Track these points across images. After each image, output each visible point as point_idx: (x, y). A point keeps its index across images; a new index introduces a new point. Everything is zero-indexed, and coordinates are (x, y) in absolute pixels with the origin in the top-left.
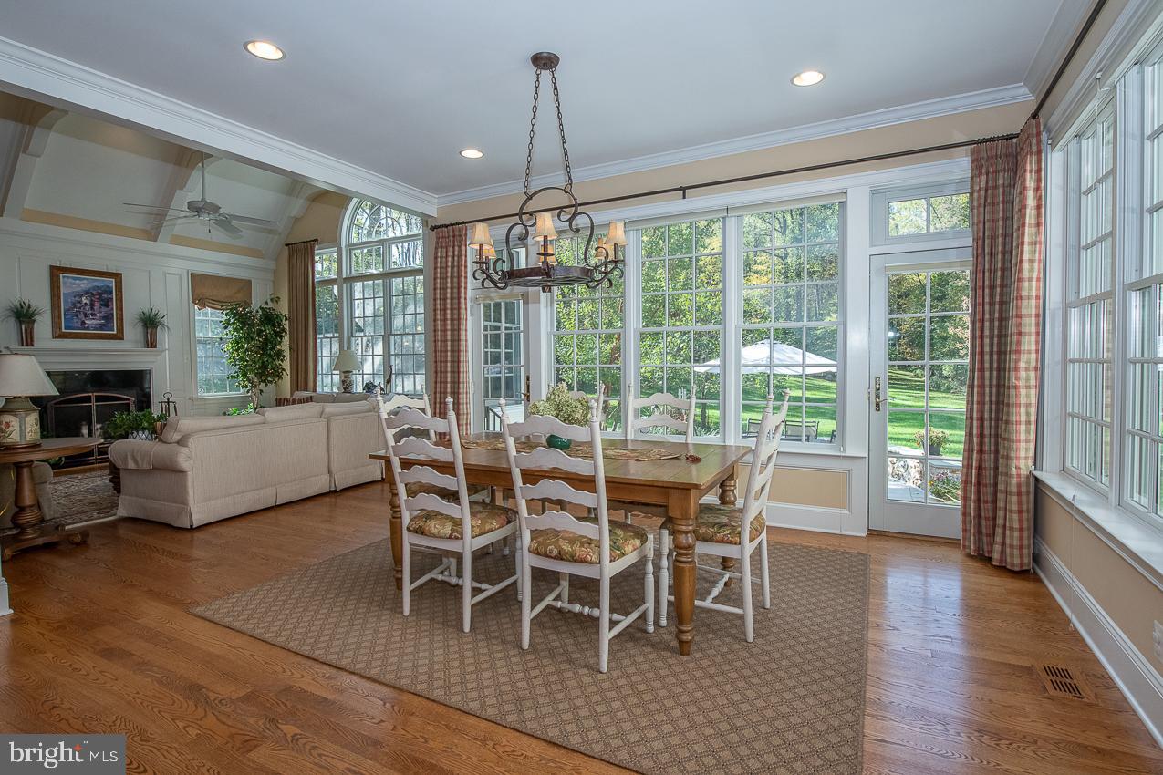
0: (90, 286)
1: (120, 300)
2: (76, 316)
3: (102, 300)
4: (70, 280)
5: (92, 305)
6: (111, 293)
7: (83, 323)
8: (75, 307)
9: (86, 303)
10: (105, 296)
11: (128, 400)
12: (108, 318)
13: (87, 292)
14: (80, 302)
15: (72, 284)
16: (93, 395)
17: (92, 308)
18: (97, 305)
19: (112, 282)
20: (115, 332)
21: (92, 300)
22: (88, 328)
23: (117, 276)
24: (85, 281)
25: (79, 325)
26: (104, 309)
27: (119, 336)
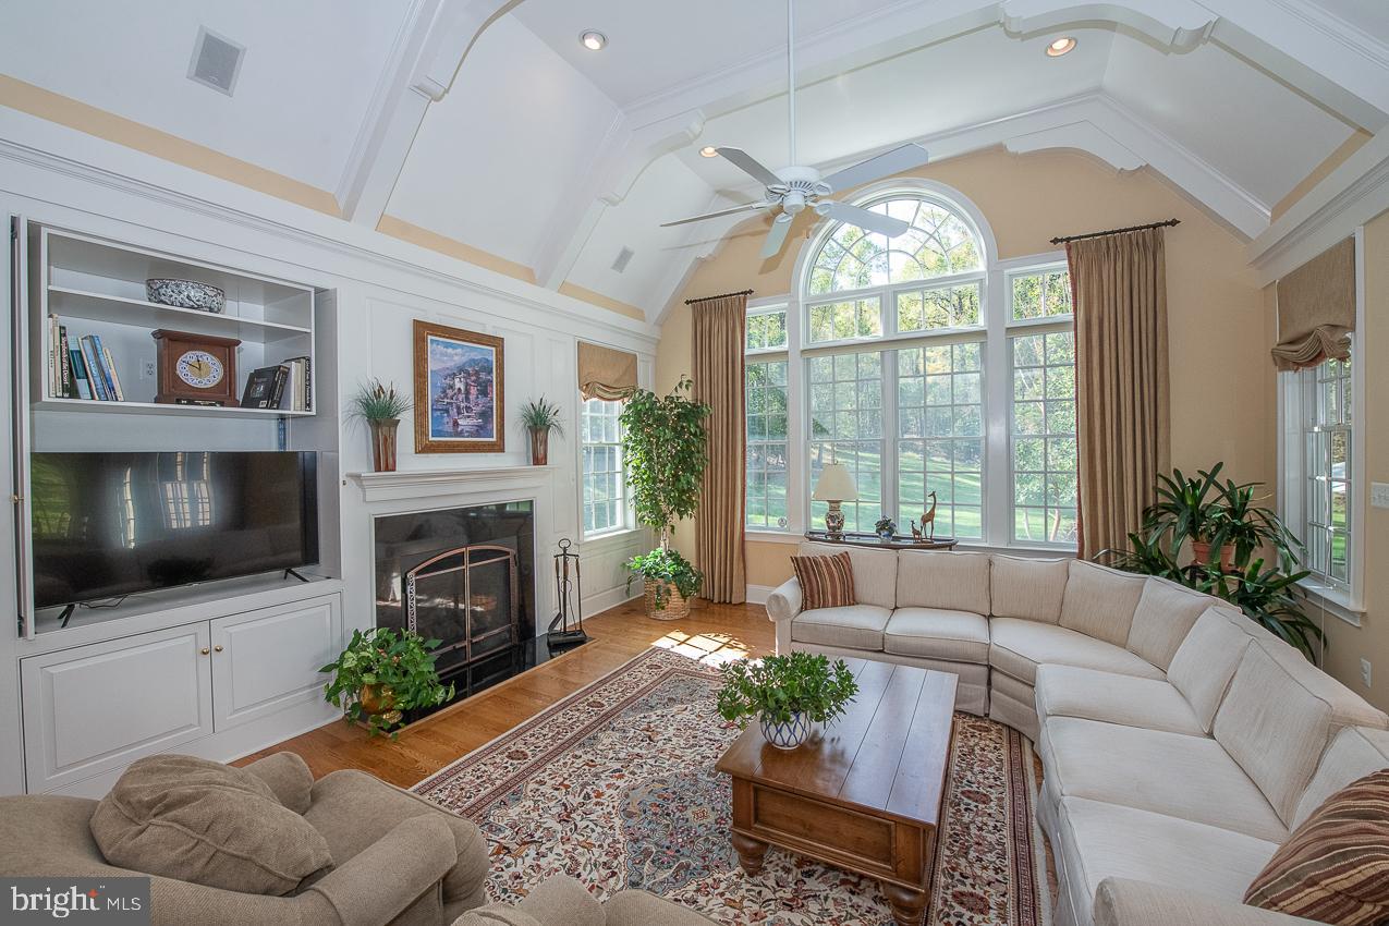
0: (464, 359)
1: (501, 383)
2: (447, 411)
3: (480, 384)
4: (441, 348)
5: (467, 392)
6: (491, 372)
7: (456, 424)
8: (446, 396)
9: (459, 389)
10: (483, 376)
11: (508, 553)
12: (485, 415)
13: (461, 370)
14: (451, 387)
15: (442, 354)
16: (466, 550)
17: (467, 399)
18: (474, 391)
19: (490, 353)
20: (494, 439)
21: (467, 384)
22: (460, 434)
23: (497, 343)
24: (459, 351)
25: (449, 428)
26: (482, 400)
27: (498, 447)
